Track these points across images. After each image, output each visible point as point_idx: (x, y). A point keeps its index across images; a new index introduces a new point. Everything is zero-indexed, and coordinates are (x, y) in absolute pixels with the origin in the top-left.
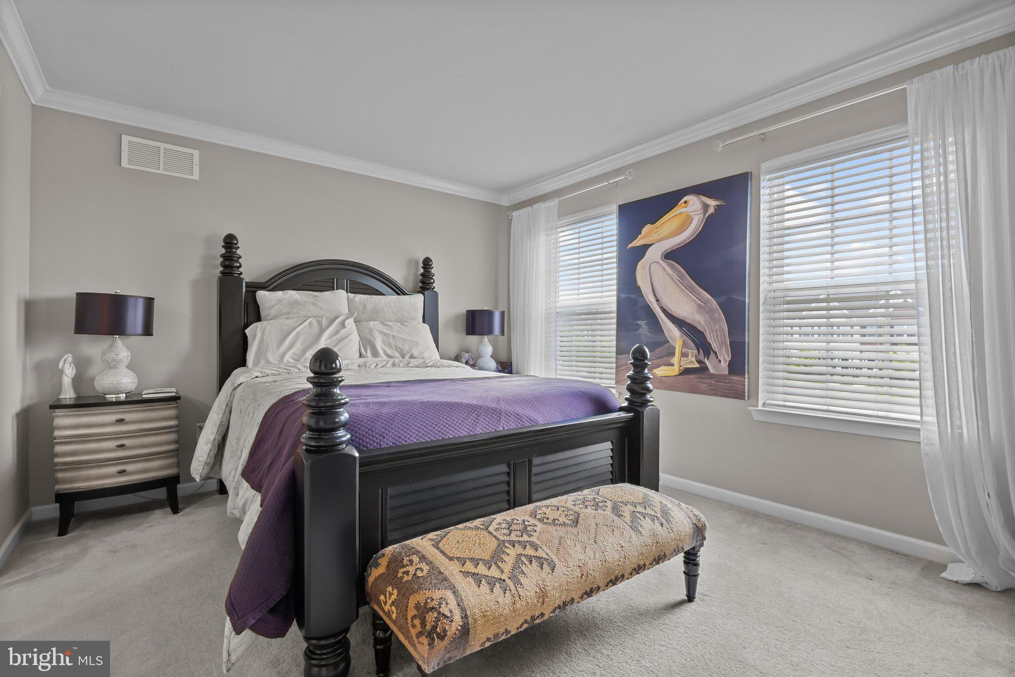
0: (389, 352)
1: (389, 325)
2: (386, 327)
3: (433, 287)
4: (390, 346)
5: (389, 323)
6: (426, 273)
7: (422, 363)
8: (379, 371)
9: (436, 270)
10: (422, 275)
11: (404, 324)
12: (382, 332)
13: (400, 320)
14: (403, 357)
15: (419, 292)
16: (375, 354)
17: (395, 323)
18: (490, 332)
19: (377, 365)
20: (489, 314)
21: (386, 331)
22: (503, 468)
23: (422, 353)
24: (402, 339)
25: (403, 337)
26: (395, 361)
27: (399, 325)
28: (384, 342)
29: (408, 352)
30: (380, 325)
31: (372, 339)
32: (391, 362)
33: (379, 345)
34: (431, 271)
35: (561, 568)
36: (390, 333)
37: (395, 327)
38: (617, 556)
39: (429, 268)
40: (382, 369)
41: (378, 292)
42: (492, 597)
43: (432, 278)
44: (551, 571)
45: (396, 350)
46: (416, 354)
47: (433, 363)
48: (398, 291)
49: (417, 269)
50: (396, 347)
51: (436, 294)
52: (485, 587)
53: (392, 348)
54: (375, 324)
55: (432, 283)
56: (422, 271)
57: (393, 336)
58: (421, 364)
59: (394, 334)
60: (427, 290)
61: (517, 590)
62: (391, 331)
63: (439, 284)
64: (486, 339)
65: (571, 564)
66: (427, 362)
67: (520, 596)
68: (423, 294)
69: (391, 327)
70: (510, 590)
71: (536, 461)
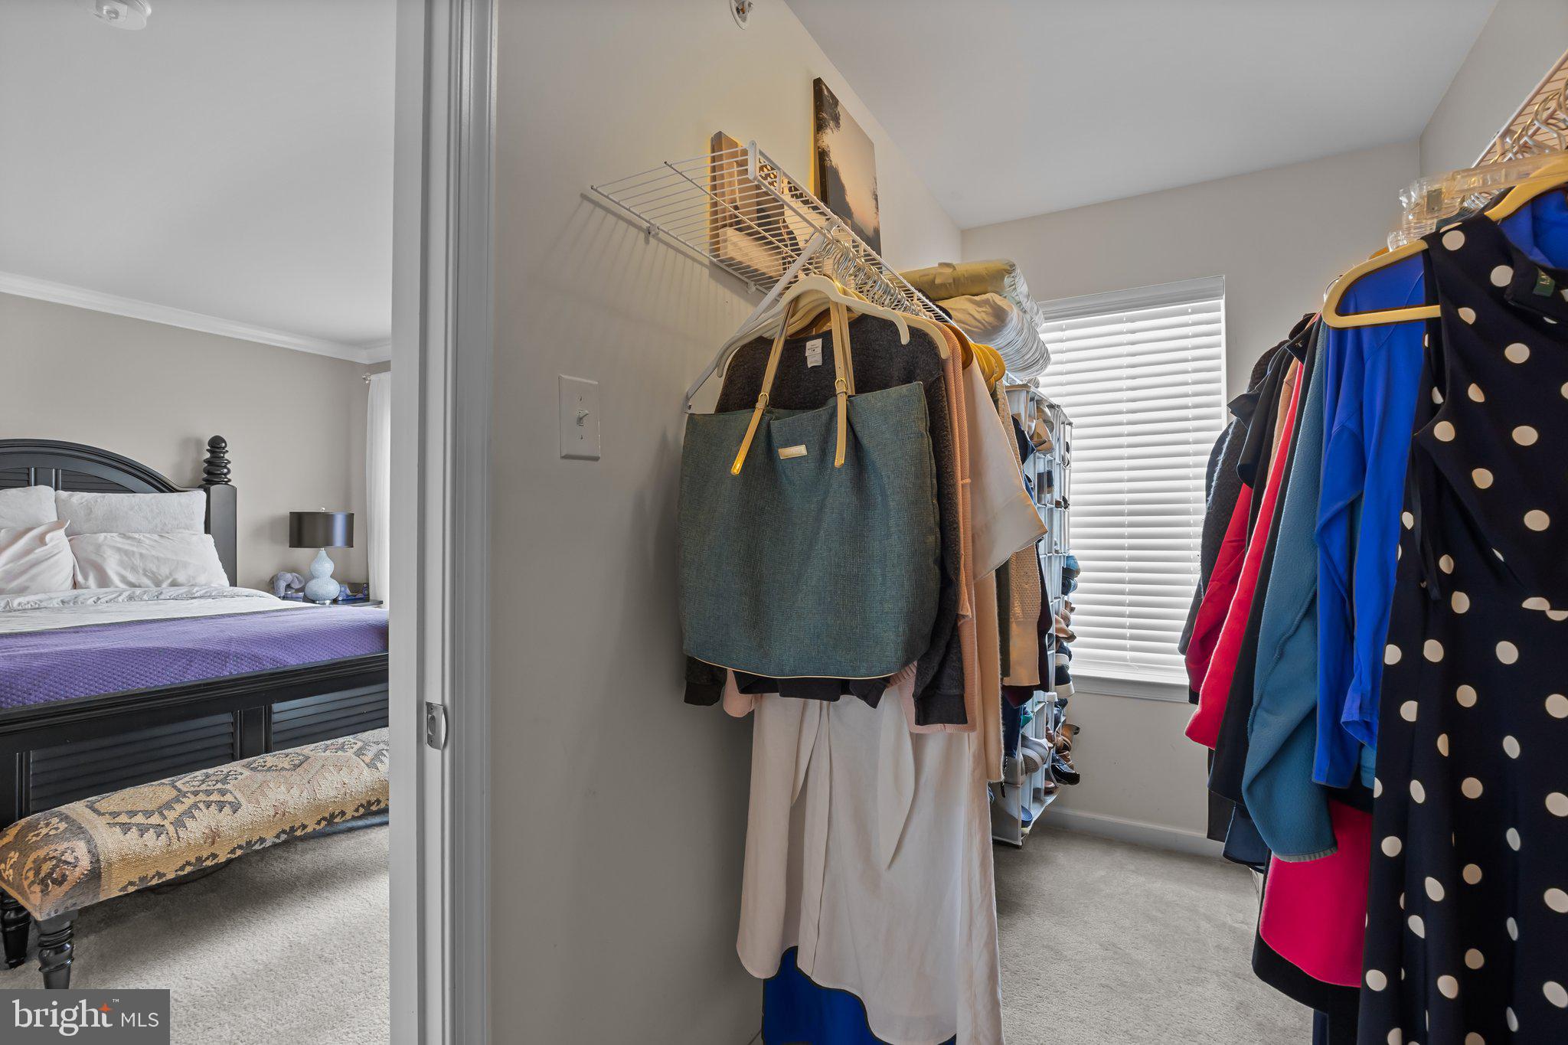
0: (131, 578)
1: (135, 538)
2: (129, 542)
3: (226, 480)
4: (134, 569)
5: (136, 536)
6: (214, 460)
7: (185, 592)
8: (100, 607)
9: (232, 454)
10: (207, 461)
11: (167, 535)
12: (119, 550)
13: (159, 529)
14: (158, 584)
15: (200, 487)
16: (104, 581)
17: (148, 535)
18: (328, 542)
19: (99, 599)
20: (328, 518)
21: (127, 547)
22: (227, 718)
23: (194, 578)
24: (158, 558)
25: (162, 555)
26: (134, 593)
27: (156, 537)
28: (121, 563)
29: (167, 578)
30: (118, 539)
31: (99, 560)
32: (126, 594)
33: (112, 568)
34: (223, 457)
35: (247, 808)
36: (135, 549)
37: (147, 542)
38: (333, 793)
39: (221, 452)
40: (107, 605)
41: (118, 488)
42: (141, 841)
43: (225, 467)
44: (231, 813)
45: (145, 575)
46: (181, 577)
47: (206, 592)
48: (161, 486)
49: (199, 452)
50: (145, 570)
51: (234, 489)
52: (134, 833)
53: (137, 572)
54: (109, 537)
55: (225, 474)
56: (208, 455)
57: (141, 555)
58: (182, 594)
59: (144, 551)
60: (213, 485)
61: (177, 833)
62: (137, 547)
63: (237, 474)
64: (323, 552)
65: (263, 805)
66: (194, 591)
67: (179, 838)
68: (207, 491)
69: (139, 541)
70: (167, 833)
71: (276, 707)
